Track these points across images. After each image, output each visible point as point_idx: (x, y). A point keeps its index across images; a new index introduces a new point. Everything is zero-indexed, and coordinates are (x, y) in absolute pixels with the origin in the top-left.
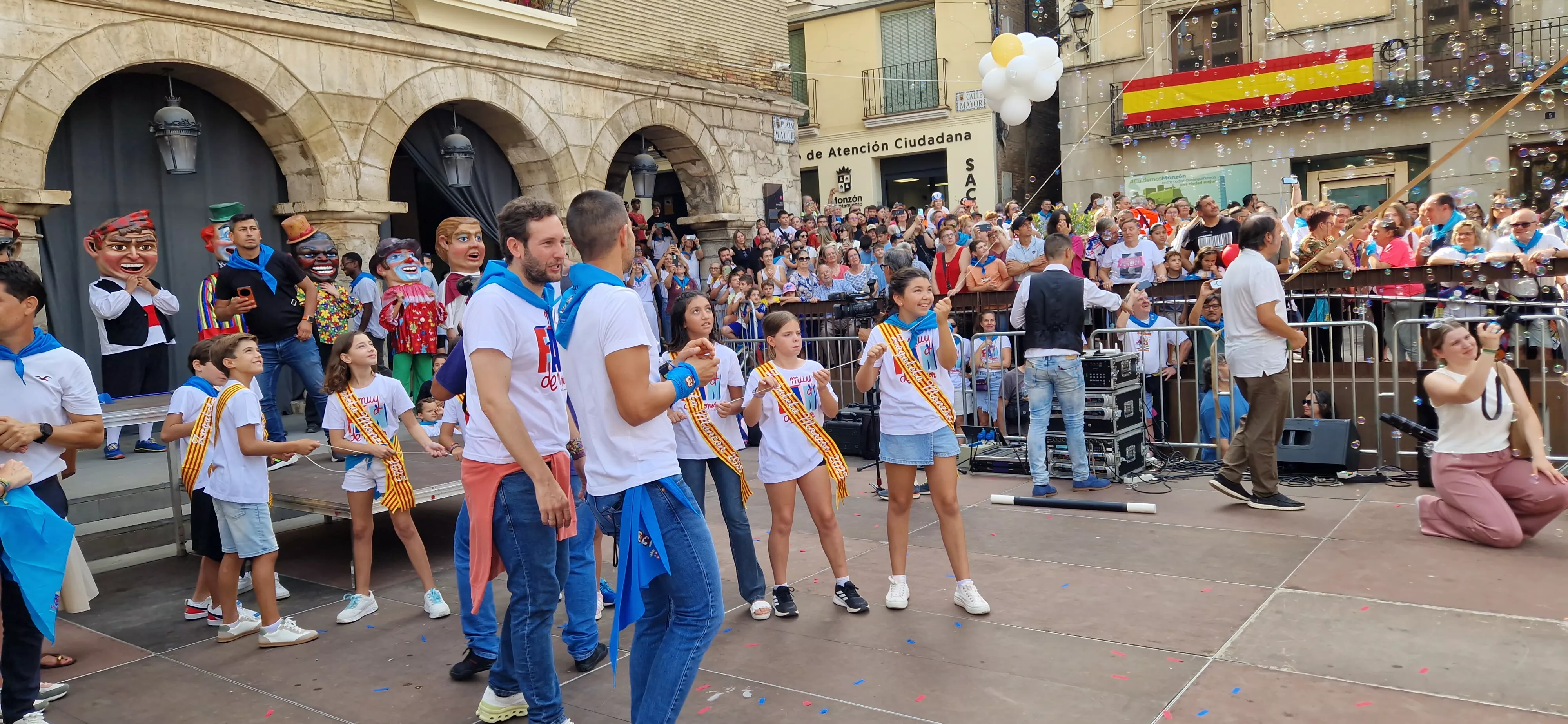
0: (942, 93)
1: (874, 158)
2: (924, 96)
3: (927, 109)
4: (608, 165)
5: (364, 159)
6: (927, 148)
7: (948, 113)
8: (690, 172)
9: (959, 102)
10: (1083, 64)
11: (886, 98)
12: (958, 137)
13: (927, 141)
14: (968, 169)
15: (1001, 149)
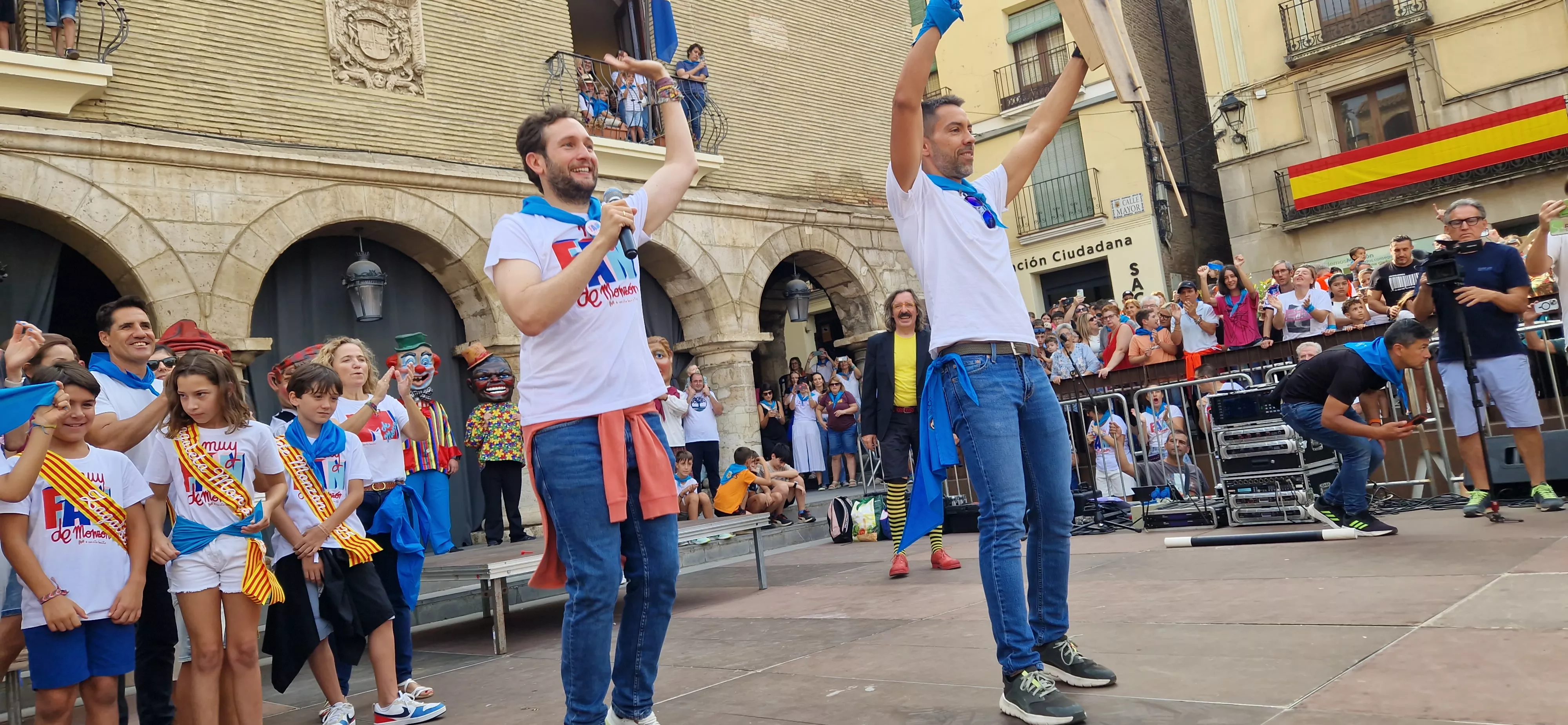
0: (1096, 202)
1: (1033, 275)
2: (1078, 207)
3: (1083, 219)
4: (761, 290)
6: (1087, 257)
7: (1104, 221)
8: (843, 294)
9: (1115, 209)
10: (1242, 155)
11: (1039, 214)
12: (1119, 243)
13: (1086, 250)
14: (1132, 274)
15: (1166, 251)
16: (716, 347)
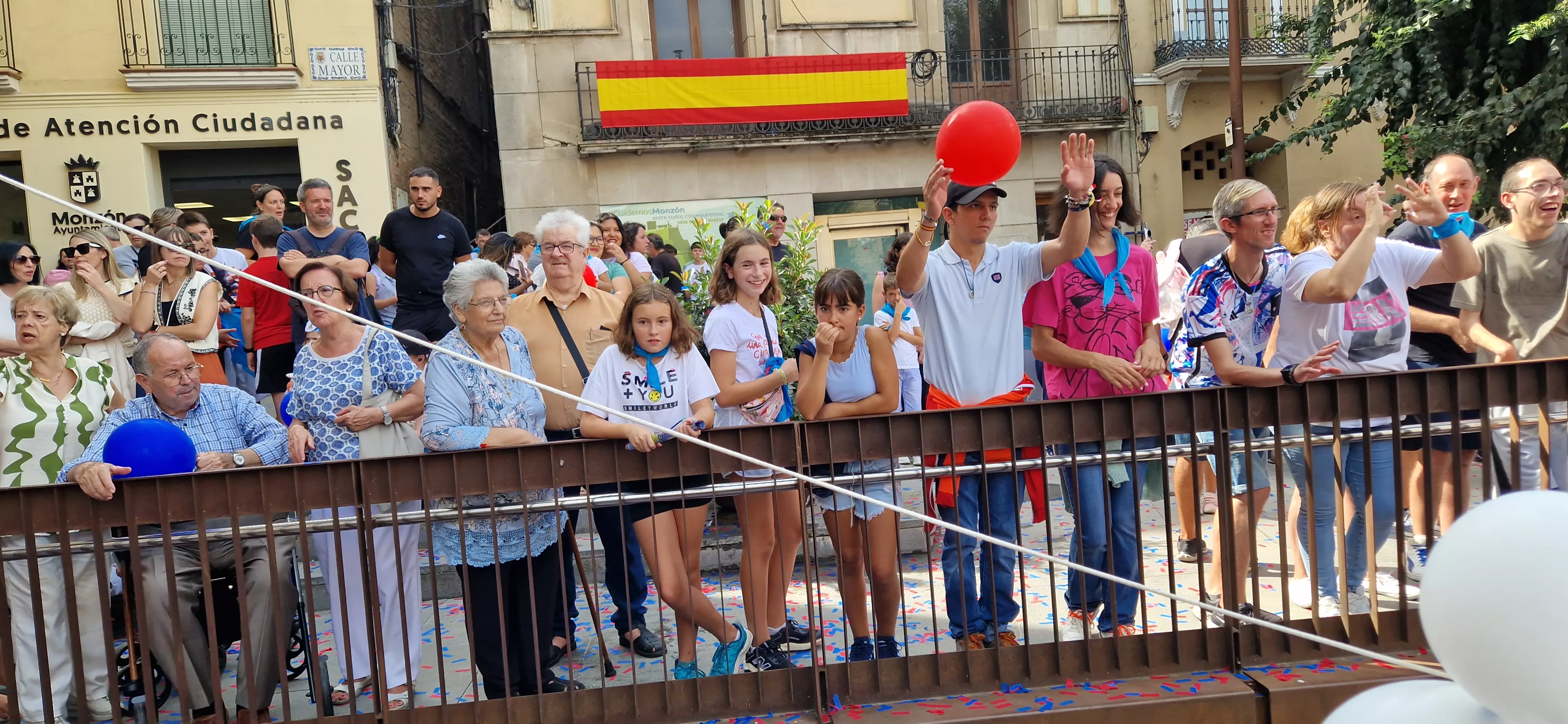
0: (283, 44)
1: (148, 146)
2: (249, 43)
3: (258, 67)
6: (261, 136)
7: (296, 79)
9: (316, 64)
10: (526, 29)
11: (170, 38)
12: (320, 122)
13: (258, 123)
14: (340, 177)
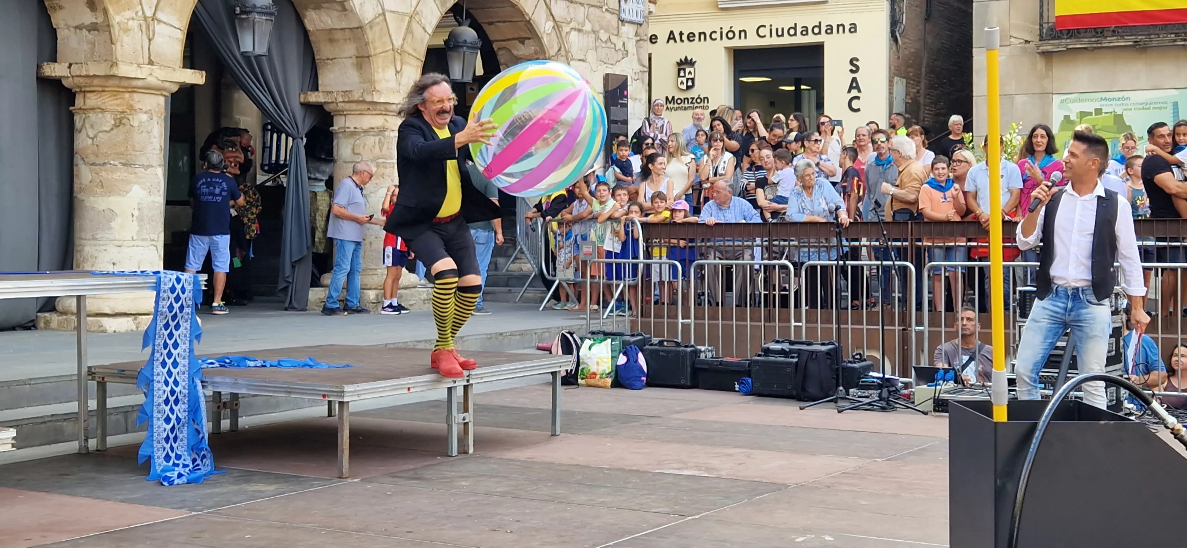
1: (727, 48)
4: (428, 38)
5: (159, 15)
6: (799, 40)
8: (515, 52)
12: (841, 28)
13: (799, 30)
14: (851, 71)
15: (894, 48)
16: (366, 107)
